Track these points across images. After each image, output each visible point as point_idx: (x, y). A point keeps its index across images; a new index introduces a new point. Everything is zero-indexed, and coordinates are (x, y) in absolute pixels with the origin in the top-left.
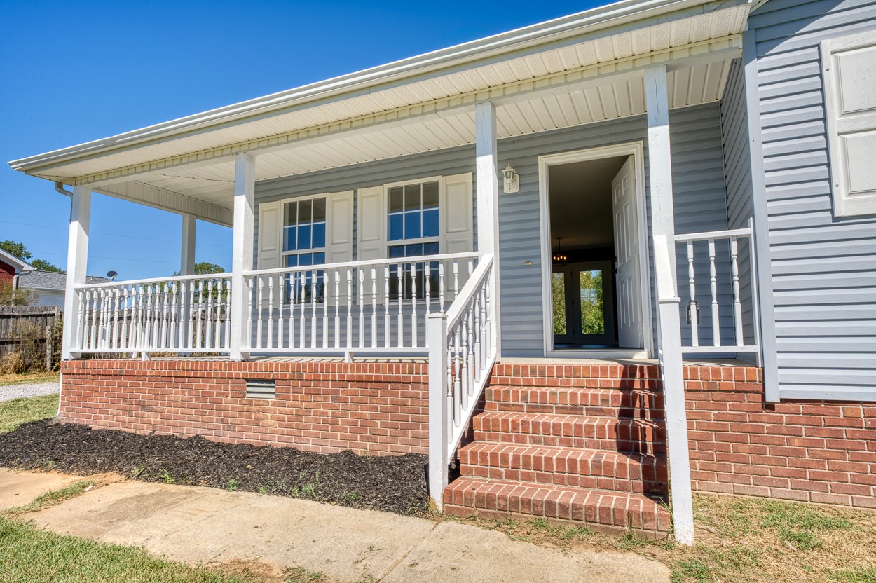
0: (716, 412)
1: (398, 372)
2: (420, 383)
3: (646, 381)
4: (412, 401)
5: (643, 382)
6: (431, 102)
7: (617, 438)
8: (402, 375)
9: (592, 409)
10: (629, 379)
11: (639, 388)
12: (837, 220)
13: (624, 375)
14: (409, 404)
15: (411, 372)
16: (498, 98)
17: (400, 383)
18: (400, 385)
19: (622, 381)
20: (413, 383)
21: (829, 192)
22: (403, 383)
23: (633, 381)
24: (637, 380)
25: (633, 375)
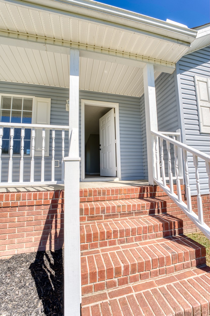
0: (171, 204)
1: (7, 199)
2: (26, 206)
3: (149, 193)
4: (19, 219)
5: (148, 194)
6: (43, 37)
7: (163, 230)
8: (11, 202)
9: (138, 213)
10: (142, 193)
11: (146, 197)
12: (201, 134)
13: (141, 191)
14: (16, 221)
15: (18, 199)
16: (84, 50)
17: (9, 207)
18: (8, 208)
19: (140, 194)
20: (20, 206)
21: (198, 124)
22: (11, 207)
23: (144, 194)
24: (145, 193)
25: (144, 191)
